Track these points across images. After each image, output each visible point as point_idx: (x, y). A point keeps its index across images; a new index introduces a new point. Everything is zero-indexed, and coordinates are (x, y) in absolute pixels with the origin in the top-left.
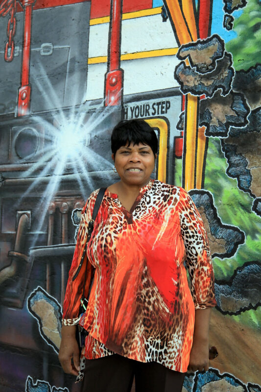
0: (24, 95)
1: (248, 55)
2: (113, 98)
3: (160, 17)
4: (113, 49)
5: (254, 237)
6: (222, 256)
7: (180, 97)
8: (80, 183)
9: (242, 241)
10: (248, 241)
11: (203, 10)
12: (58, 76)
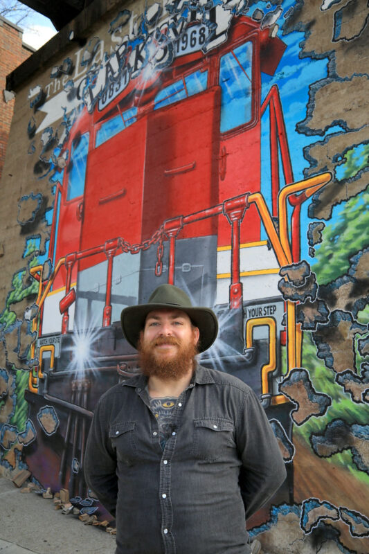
1: (326, 274)
2: (236, 303)
3: (266, 248)
4: (234, 269)
5: (338, 401)
6: (317, 415)
7: (282, 303)
8: (214, 365)
9: (330, 404)
10: (334, 403)
11: (295, 244)
12: (195, 287)
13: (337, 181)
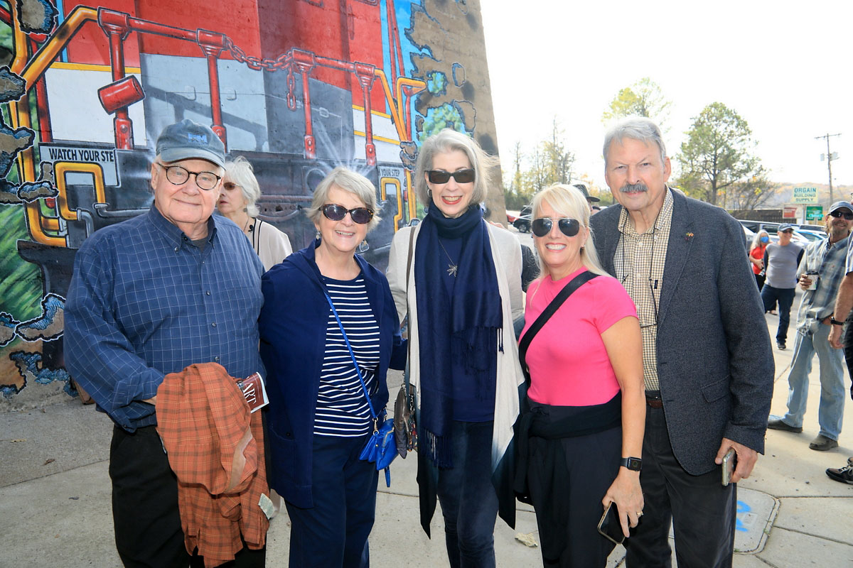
0: (310, 142)
2: (371, 161)
3: (390, 121)
4: (368, 130)
7: (403, 169)
12: (335, 136)
13: (429, 91)
